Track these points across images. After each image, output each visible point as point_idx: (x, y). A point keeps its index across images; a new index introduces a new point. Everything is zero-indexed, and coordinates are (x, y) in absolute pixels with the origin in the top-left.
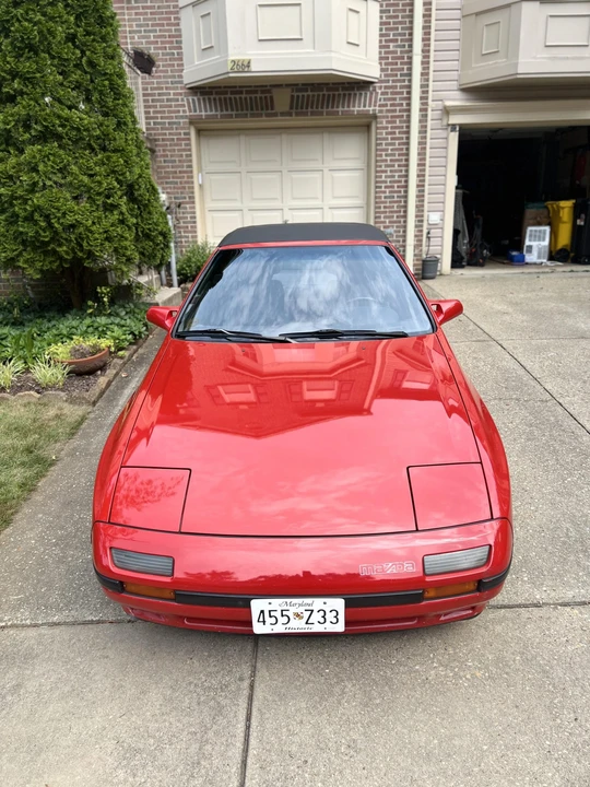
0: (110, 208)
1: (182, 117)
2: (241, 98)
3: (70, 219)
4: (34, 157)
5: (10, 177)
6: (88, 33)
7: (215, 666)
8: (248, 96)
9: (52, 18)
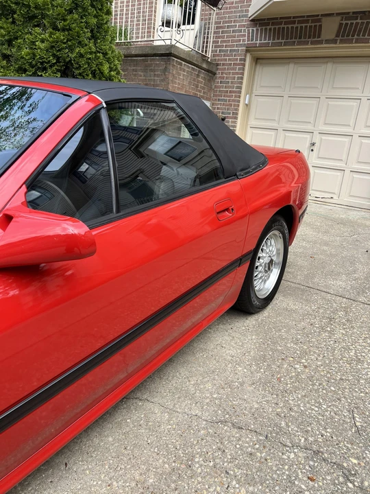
1: (241, 45)
2: (292, 28)
8: (299, 26)
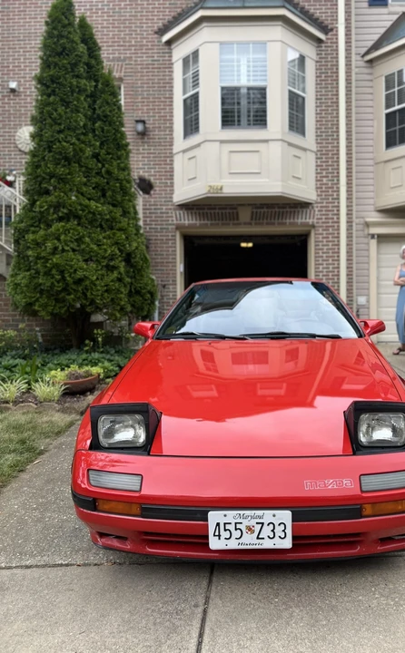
0: (111, 269)
1: (170, 224)
2: (214, 213)
3: (80, 274)
4: (59, 230)
5: (38, 244)
6: (108, 154)
7: (171, 596)
8: (220, 211)
9: (83, 142)
